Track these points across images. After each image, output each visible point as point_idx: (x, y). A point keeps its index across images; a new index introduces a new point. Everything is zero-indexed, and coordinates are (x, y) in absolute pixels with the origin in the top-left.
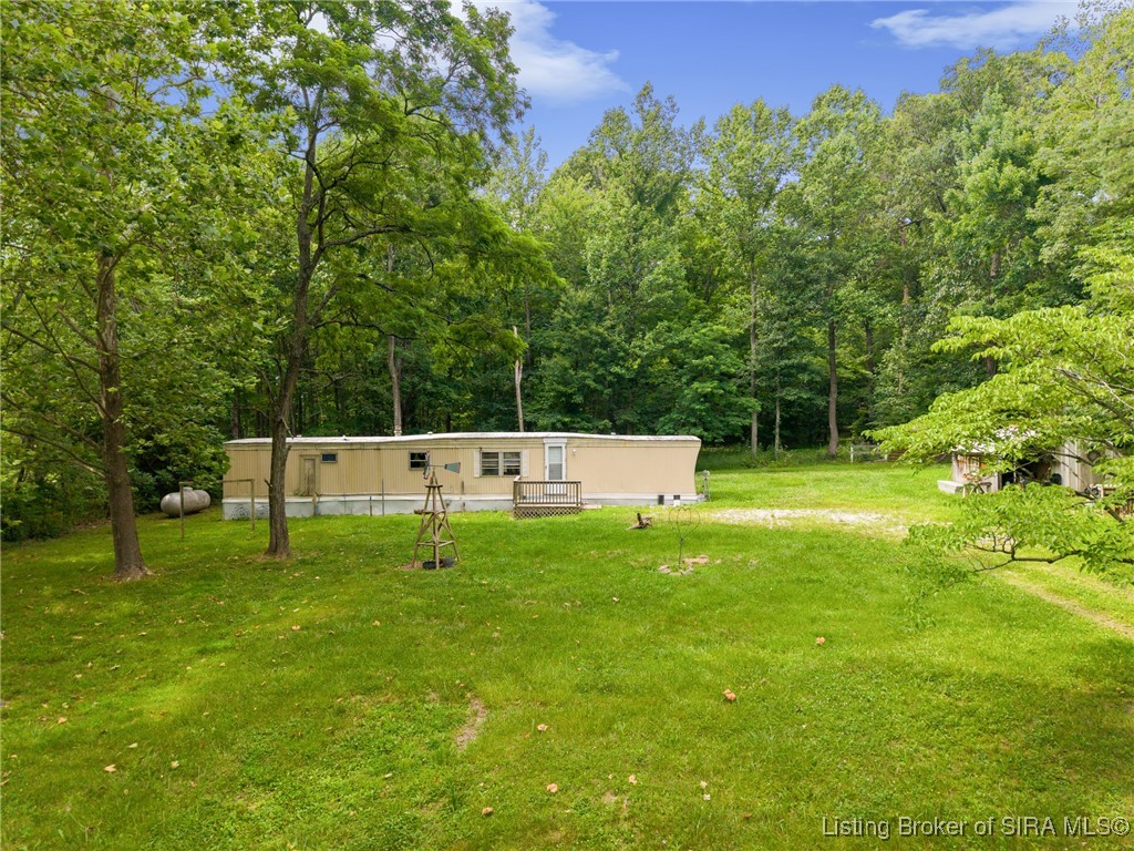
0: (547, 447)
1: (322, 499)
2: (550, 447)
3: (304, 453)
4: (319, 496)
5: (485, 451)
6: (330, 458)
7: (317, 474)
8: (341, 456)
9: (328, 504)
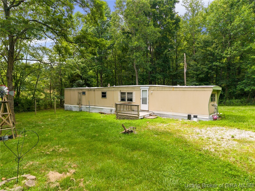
0: (141, 90)
1: (82, 106)
2: (142, 91)
3: (79, 92)
4: (82, 105)
5: (122, 92)
6: (84, 93)
7: (81, 98)
8: (87, 93)
9: (84, 108)
